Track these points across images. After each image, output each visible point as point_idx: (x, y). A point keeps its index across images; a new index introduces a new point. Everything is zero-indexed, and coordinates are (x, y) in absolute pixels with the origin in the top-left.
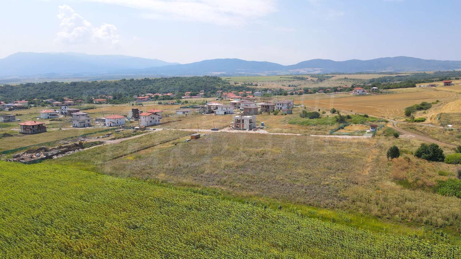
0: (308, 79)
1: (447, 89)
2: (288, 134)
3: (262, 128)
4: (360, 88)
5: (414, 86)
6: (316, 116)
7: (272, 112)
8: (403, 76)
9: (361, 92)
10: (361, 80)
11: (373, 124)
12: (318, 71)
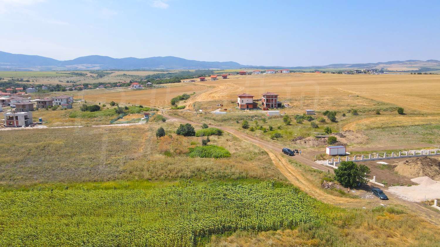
0: (87, 74)
1: (202, 83)
2: (70, 127)
3: (40, 124)
4: (137, 84)
5: (180, 82)
6: (96, 108)
7: (50, 108)
8: (172, 73)
9: (137, 87)
10: (138, 76)
11: (147, 113)
12: (97, 67)
